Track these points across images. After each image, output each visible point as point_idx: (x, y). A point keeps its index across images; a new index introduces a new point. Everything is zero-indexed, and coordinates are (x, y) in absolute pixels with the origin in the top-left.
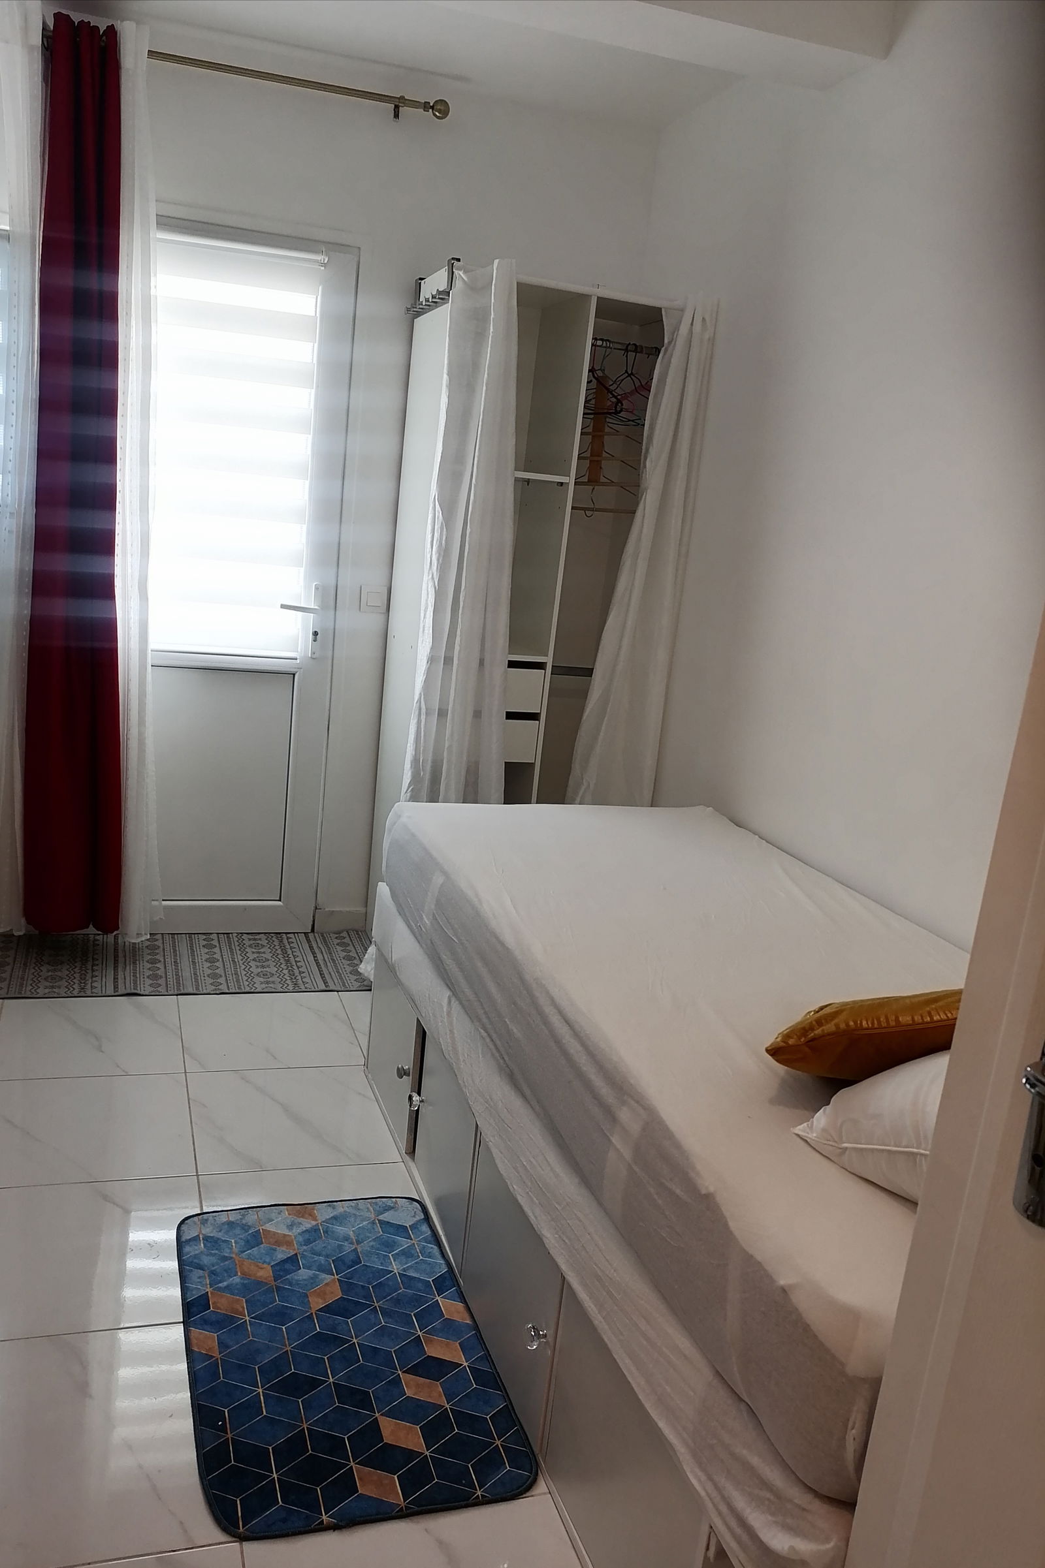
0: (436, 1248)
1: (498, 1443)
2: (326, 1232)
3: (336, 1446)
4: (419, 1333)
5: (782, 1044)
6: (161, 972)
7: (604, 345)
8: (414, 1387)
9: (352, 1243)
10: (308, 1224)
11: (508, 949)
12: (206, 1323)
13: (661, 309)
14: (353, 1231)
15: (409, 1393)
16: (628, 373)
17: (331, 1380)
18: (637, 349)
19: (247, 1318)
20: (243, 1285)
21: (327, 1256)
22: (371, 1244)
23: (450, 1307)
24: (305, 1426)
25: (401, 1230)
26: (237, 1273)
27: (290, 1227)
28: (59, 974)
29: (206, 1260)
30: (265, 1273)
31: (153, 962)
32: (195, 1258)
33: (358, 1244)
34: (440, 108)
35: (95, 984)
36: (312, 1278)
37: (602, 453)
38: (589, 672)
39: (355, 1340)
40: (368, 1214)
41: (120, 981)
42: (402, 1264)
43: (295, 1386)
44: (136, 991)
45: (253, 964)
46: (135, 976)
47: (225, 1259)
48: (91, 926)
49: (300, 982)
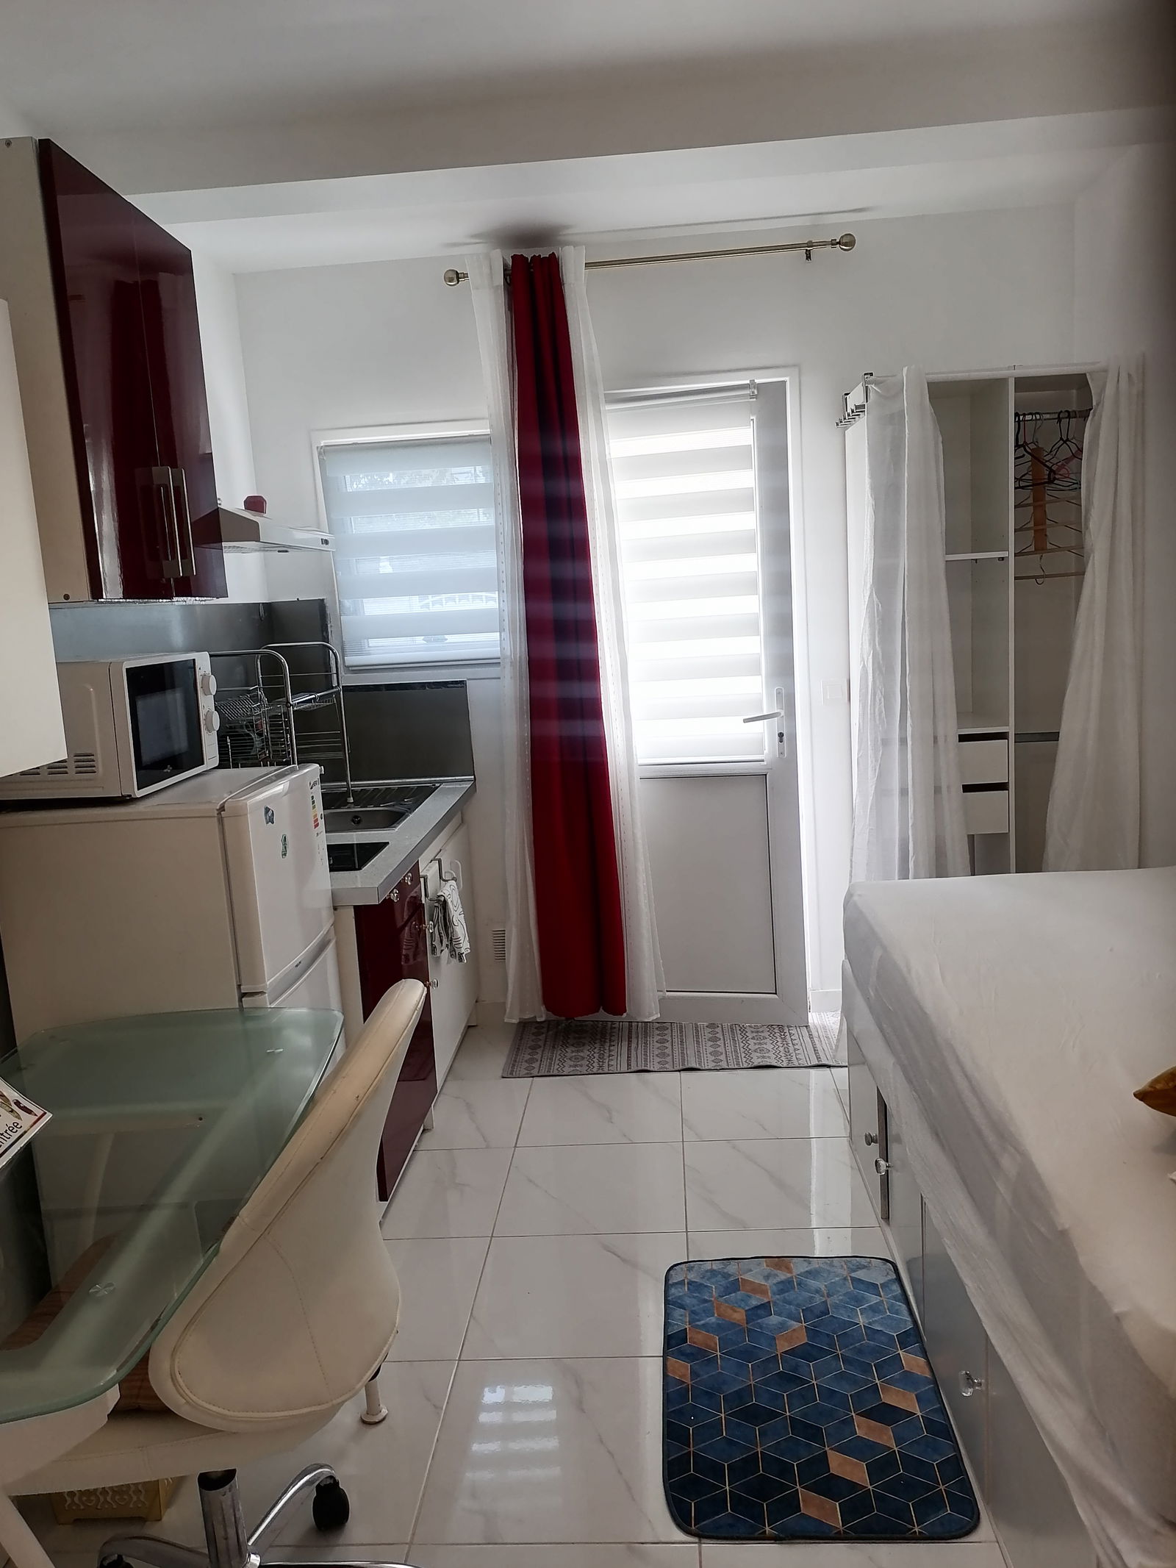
0: (904, 1307)
1: (942, 1487)
2: (799, 1284)
3: (785, 1470)
4: (877, 1381)
5: (1150, 1089)
6: (668, 1051)
7: (1034, 418)
8: (863, 1428)
9: (823, 1296)
10: (783, 1276)
11: (926, 1013)
12: (683, 1355)
13: (1085, 374)
14: (825, 1286)
15: (859, 1433)
16: (1063, 440)
17: (788, 1414)
18: (1070, 415)
19: (719, 1354)
20: (718, 1324)
21: (798, 1305)
22: (841, 1298)
23: (911, 1361)
24: (759, 1450)
25: (873, 1287)
26: (714, 1314)
27: (767, 1277)
28: (581, 1054)
29: (688, 1301)
30: (739, 1316)
31: (662, 1041)
32: (679, 1299)
33: (828, 1297)
34: (847, 242)
35: (611, 1063)
36: (781, 1324)
37: (1045, 522)
38: (1054, 736)
39: (815, 1382)
40: (840, 1271)
41: (633, 1059)
42: (867, 1318)
43: (753, 1415)
44: (646, 1068)
45: (751, 1042)
46: (646, 1055)
47: (706, 1301)
48: (601, 1009)
49: (794, 1058)
